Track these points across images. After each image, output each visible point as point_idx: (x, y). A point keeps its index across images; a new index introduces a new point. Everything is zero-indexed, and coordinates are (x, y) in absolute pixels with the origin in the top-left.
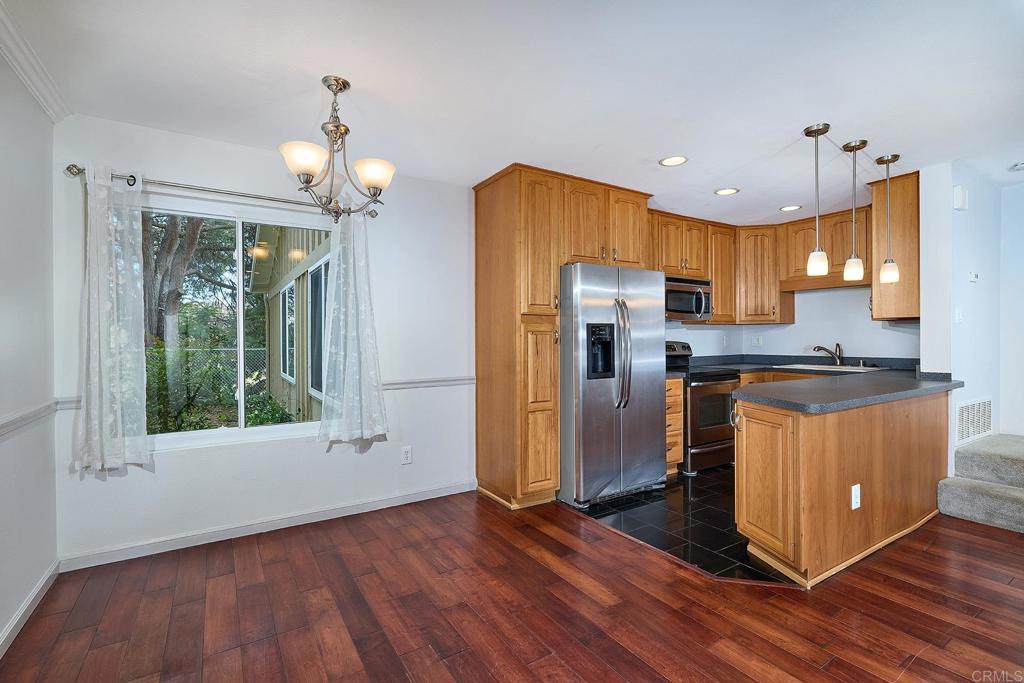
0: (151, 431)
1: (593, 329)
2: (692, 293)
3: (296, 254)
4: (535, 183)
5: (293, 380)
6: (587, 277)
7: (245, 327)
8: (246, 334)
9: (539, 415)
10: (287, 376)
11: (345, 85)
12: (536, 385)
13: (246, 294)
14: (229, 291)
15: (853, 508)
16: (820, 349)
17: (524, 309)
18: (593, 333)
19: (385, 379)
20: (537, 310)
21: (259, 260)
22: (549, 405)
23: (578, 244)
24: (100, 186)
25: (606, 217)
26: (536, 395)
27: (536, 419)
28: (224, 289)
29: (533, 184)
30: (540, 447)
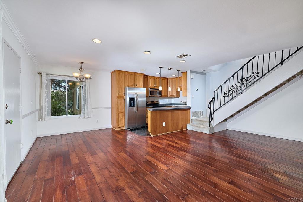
0: (52, 115)
1: (130, 98)
2: (157, 91)
3: (78, 84)
4: (120, 73)
5: (78, 109)
6: (129, 90)
7: (68, 97)
8: (68, 99)
9: (121, 114)
10: (77, 109)
11: (83, 63)
12: (120, 108)
13: (68, 88)
14: (63, 88)
15: (164, 126)
16: (181, 102)
17: (118, 95)
18: (130, 99)
19: (93, 107)
20: (120, 95)
21: (70, 85)
22: (122, 112)
23: (128, 83)
24: (44, 76)
25: (135, 78)
26: (120, 110)
27: (120, 114)
28: (62, 87)
29: (119, 73)
30: (121, 119)
